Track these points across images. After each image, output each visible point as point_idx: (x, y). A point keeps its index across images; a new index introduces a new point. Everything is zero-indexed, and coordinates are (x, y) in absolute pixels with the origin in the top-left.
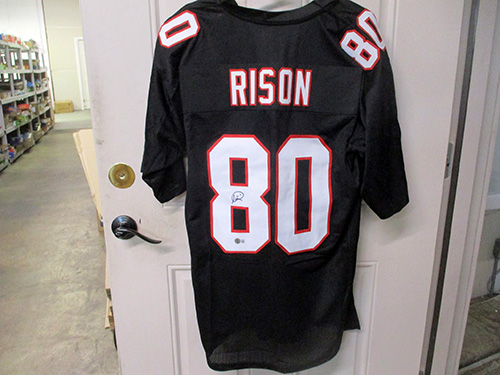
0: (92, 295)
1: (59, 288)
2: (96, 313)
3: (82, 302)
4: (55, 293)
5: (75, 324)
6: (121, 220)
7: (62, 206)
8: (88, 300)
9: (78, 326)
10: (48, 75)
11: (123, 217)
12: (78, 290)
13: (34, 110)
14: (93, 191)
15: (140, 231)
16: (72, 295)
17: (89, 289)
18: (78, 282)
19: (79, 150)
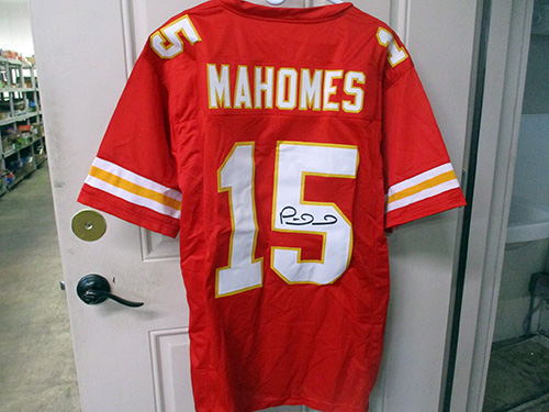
1: (53, 328)
4: (49, 333)
5: (68, 367)
13: (36, 131)
15: (114, 293)
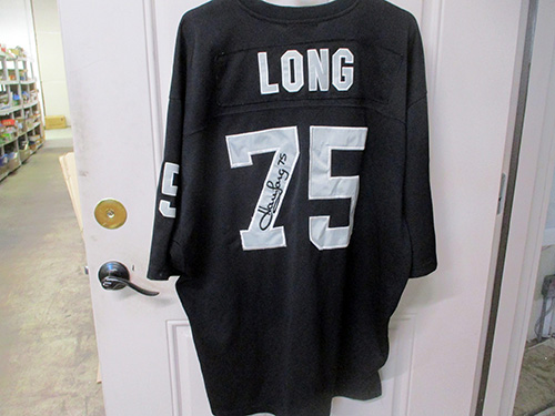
0: (83, 343)
1: (44, 335)
2: (86, 365)
3: (71, 351)
4: (40, 340)
5: (62, 377)
6: (110, 267)
7: (50, 236)
8: (78, 349)
9: (66, 380)
10: (38, 86)
11: (113, 264)
12: (66, 337)
13: (20, 126)
14: (81, 225)
15: (132, 281)
16: (59, 343)
17: (79, 336)
18: (67, 328)
19: (66, 177)
